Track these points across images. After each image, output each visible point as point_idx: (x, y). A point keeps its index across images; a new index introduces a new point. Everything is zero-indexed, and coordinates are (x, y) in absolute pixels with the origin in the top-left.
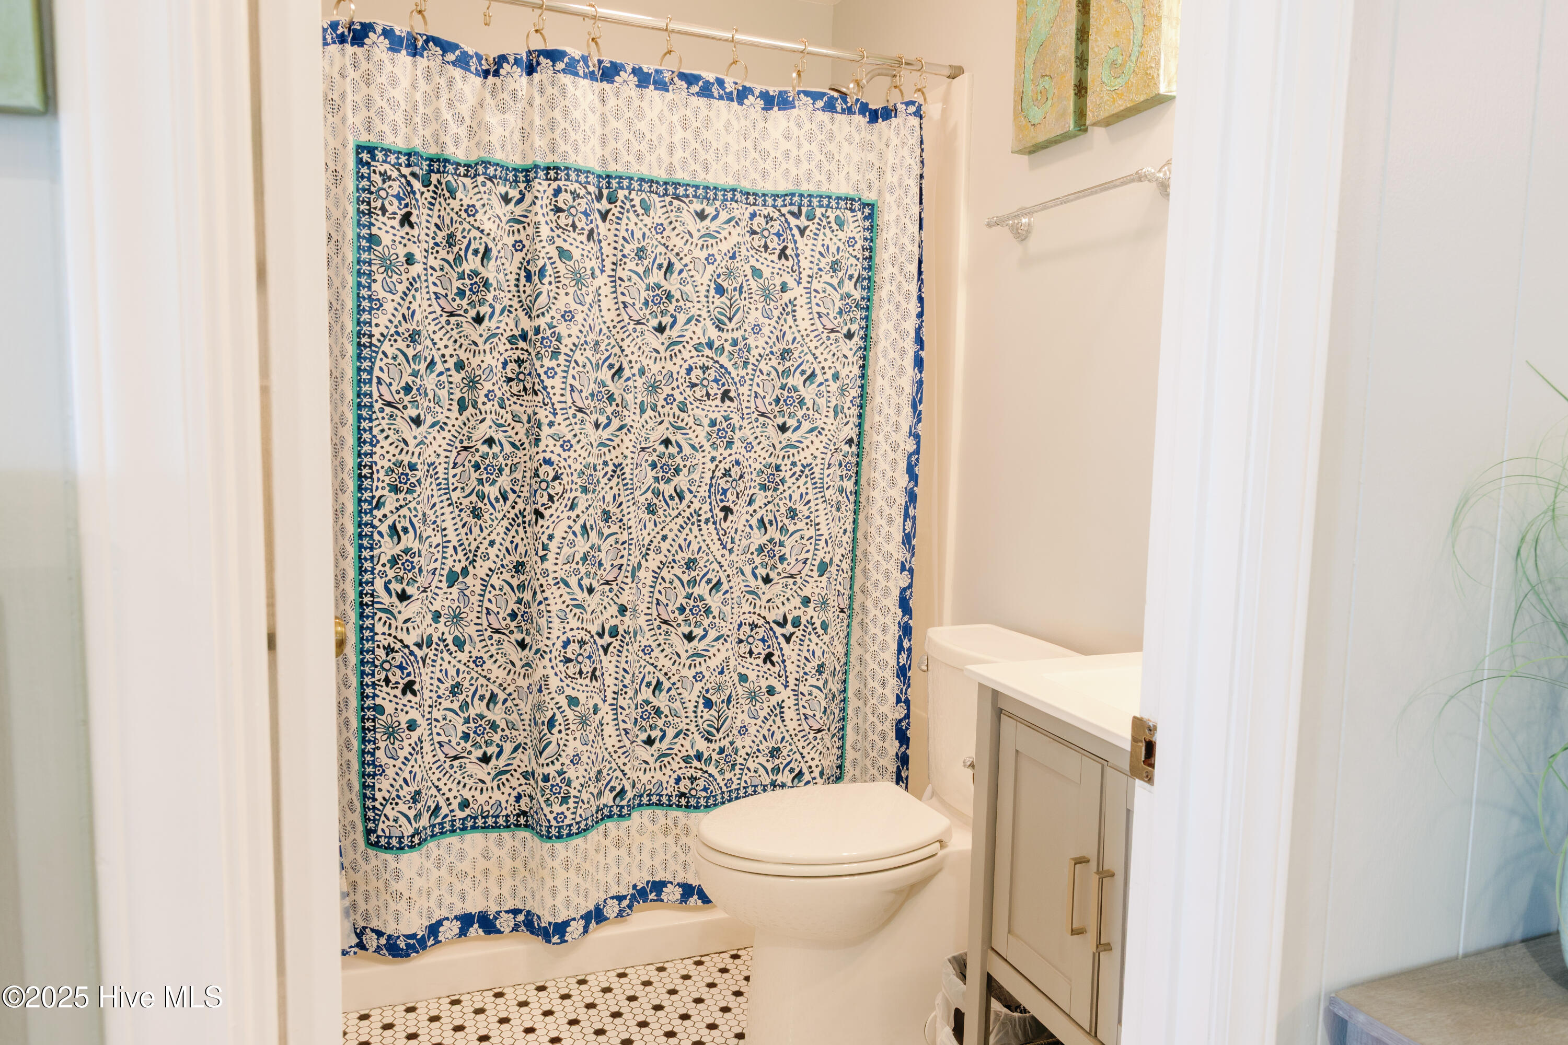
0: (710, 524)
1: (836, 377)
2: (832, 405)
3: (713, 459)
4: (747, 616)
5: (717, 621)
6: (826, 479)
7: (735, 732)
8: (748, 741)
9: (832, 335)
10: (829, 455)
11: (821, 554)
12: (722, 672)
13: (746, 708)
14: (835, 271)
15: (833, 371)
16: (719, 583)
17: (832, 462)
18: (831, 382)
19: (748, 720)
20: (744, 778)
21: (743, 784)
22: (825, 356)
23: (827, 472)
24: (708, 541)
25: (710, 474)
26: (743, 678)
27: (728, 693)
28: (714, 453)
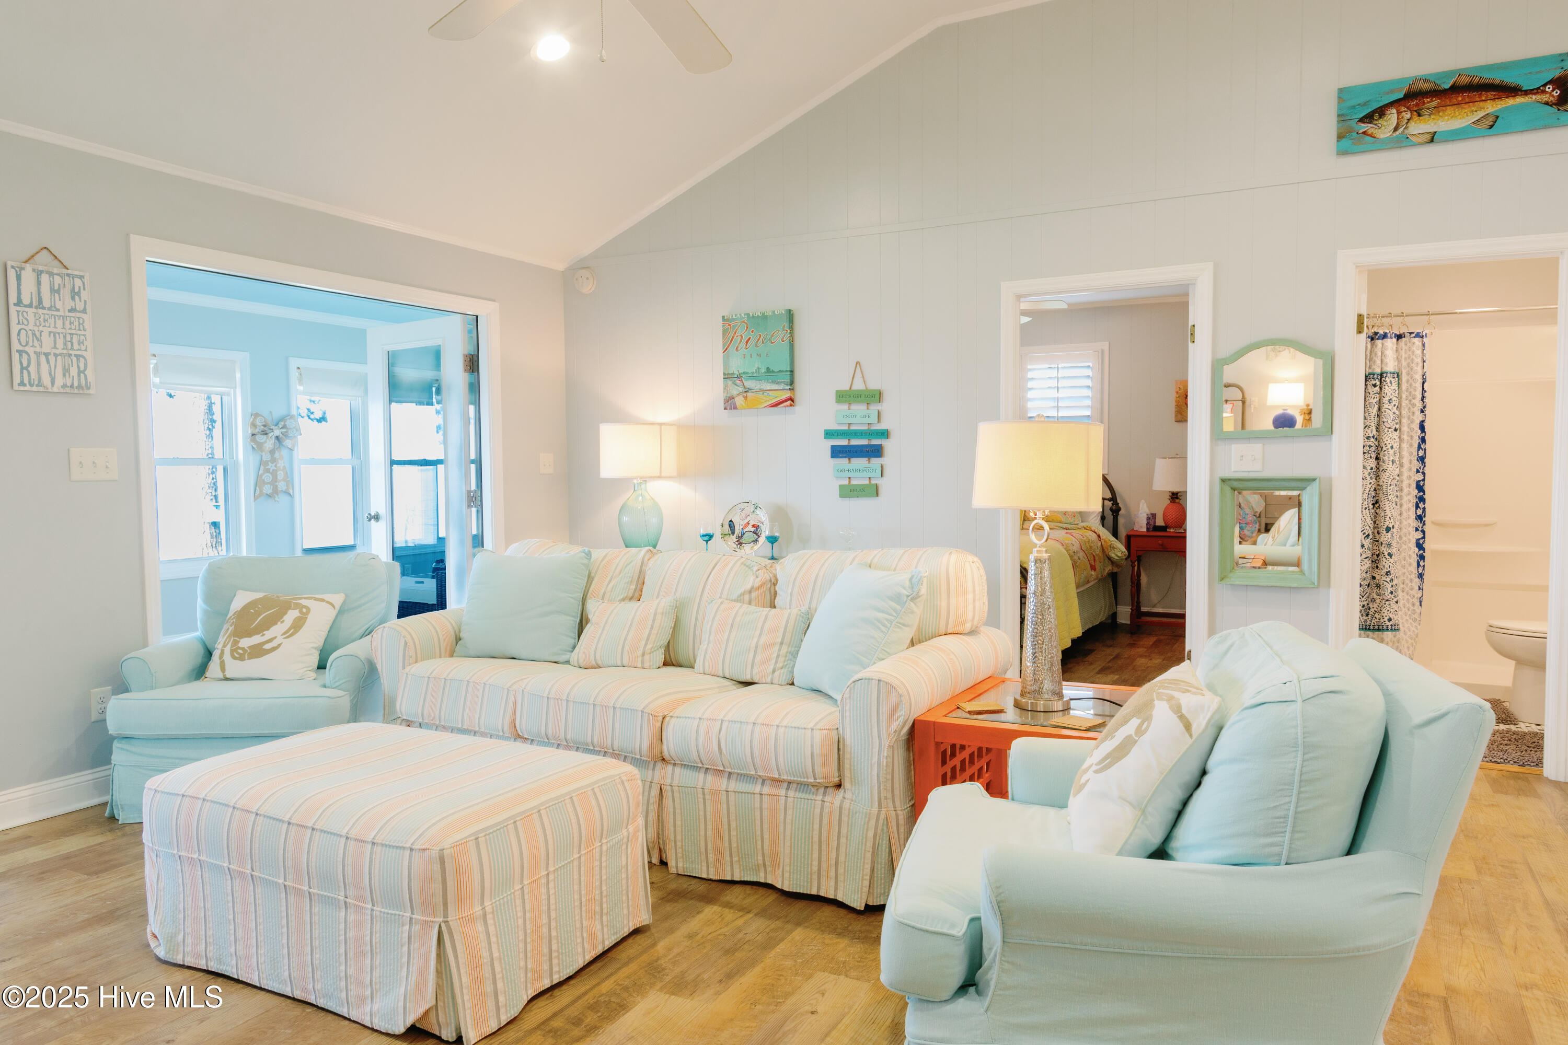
0: (1367, 510)
1: (1392, 447)
2: (1391, 459)
3: (1370, 483)
4: (1375, 551)
5: (1366, 550)
6: (1389, 491)
7: (1370, 600)
8: (1375, 605)
9: (1390, 430)
10: (1390, 480)
11: (1387, 524)
12: (1367, 573)
13: (1375, 591)
14: (1390, 403)
15: (1390, 445)
16: (1368, 535)
17: (1392, 483)
18: (1390, 450)
19: (1375, 596)
20: (1373, 621)
21: (1372, 624)
22: (1387, 439)
23: (1389, 488)
24: (1366, 517)
25: (1369, 489)
26: (1374, 578)
27: (1368, 582)
28: (1371, 481)
